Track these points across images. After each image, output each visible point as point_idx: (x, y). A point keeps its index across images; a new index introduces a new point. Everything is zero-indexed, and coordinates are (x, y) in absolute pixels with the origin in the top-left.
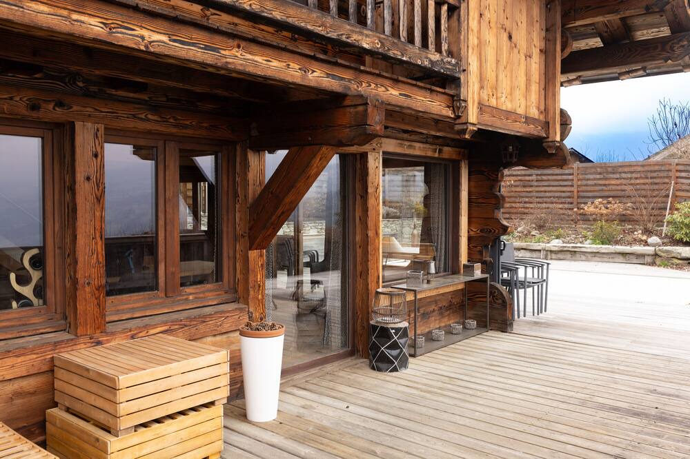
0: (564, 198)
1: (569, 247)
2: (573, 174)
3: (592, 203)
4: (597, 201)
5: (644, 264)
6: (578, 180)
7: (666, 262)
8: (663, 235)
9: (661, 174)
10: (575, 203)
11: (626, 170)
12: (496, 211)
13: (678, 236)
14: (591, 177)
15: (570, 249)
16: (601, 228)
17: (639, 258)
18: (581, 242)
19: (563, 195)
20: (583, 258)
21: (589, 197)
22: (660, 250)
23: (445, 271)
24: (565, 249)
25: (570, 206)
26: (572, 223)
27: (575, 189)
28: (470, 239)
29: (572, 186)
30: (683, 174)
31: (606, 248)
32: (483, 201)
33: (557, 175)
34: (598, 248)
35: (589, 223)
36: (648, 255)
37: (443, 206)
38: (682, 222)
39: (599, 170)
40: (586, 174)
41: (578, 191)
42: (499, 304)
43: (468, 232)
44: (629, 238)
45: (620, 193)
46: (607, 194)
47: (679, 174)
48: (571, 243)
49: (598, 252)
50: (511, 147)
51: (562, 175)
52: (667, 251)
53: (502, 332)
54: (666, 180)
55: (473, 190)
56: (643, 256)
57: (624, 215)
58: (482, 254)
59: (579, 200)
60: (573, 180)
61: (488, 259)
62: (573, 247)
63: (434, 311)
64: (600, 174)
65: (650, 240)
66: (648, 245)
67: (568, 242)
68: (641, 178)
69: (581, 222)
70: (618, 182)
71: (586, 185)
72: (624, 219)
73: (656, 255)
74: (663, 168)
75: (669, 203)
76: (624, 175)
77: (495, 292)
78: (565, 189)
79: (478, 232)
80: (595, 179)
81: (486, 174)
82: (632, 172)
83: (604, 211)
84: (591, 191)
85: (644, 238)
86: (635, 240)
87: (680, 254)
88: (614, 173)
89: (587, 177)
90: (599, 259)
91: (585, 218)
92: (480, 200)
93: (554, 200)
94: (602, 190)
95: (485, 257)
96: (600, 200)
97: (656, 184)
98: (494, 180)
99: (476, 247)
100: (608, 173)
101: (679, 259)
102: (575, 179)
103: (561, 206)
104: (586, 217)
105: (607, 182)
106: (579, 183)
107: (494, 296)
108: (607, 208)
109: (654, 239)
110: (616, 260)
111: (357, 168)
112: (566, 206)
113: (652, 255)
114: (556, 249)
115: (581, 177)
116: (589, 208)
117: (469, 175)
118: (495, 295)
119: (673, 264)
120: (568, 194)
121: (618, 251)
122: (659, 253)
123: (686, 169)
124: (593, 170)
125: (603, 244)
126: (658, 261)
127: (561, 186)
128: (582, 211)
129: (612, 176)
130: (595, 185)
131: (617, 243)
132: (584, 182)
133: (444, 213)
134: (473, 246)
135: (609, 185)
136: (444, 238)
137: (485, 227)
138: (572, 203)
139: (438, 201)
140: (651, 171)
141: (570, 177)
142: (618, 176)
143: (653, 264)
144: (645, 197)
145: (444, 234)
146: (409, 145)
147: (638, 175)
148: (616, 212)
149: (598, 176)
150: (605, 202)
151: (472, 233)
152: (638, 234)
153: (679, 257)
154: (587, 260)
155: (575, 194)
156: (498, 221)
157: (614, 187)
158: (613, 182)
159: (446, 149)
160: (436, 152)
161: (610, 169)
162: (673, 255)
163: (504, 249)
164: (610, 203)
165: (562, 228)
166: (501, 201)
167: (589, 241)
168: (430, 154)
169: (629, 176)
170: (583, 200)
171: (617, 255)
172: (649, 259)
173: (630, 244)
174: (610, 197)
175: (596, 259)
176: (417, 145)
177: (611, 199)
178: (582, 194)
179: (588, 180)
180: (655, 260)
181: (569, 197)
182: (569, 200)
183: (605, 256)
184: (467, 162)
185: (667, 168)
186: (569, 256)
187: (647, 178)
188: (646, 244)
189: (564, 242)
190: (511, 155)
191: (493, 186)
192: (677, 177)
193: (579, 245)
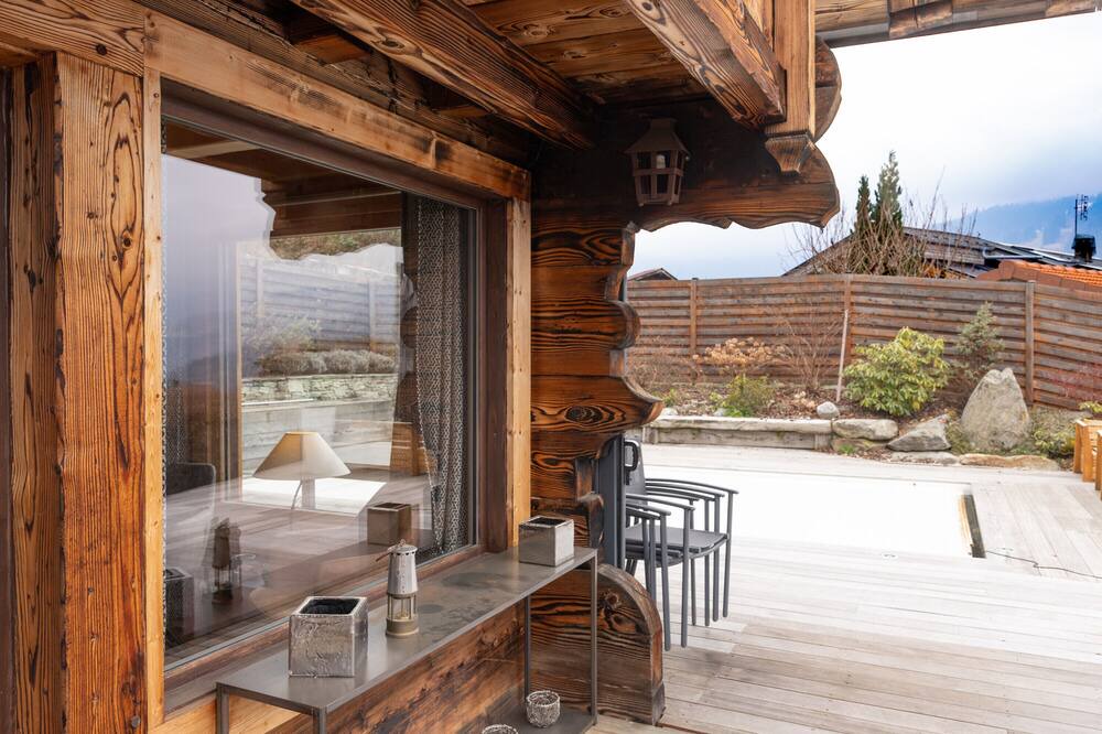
0: (675, 336)
1: (689, 422)
2: (688, 298)
3: (723, 345)
4: (731, 343)
5: (812, 449)
6: (697, 307)
7: (851, 446)
8: (838, 399)
9: (827, 298)
10: (693, 347)
11: (773, 290)
12: (614, 355)
13: (867, 402)
14: (719, 302)
15: (692, 425)
16: (741, 387)
17: (805, 440)
18: (708, 413)
19: (674, 332)
20: (713, 439)
21: (714, 336)
22: (839, 425)
23: (464, 540)
24: (684, 425)
25: (686, 351)
26: (689, 378)
27: (692, 322)
28: (537, 438)
29: (688, 317)
30: (862, 299)
31: (751, 423)
32: (577, 326)
33: (662, 298)
34: (739, 423)
35: (719, 379)
36: (821, 434)
37: (458, 340)
38: (874, 378)
39: (730, 291)
40: (709, 298)
41: (697, 326)
42: (627, 636)
43: (533, 419)
44: (785, 404)
45: (763, 330)
46: (743, 330)
47: (854, 299)
48: (692, 414)
49: (738, 430)
50: (661, 159)
51: (671, 298)
52: (851, 428)
53: (637, 720)
54: (836, 309)
55: (545, 291)
56: (811, 435)
57: (771, 366)
58: (573, 484)
59: (700, 341)
60: (689, 307)
61: (590, 497)
62: (696, 422)
63: (424, 694)
64: (732, 297)
65: (821, 408)
66: (818, 417)
67: (687, 413)
68: (797, 304)
69: (705, 377)
70: (762, 310)
71: (711, 316)
72: (773, 372)
73: (833, 434)
74: (830, 289)
75: (843, 345)
76: (770, 300)
77: (612, 600)
78: (676, 322)
79: (563, 417)
80: (723, 306)
81: (583, 242)
82: (782, 295)
83: (743, 360)
84: (718, 326)
85: (811, 404)
86: (795, 408)
87: (873, 432)
88: (753, 296)
89: (712, 302)
90: (739, 442)
91: (712, 371)
92: (567, 324)
93: (661, 341)
94: (736, 324)
95: (583, 493)
96: (735, 340)
97: (821, 314)
98: (609, 263)
99: (556, 462)
100: (744, 295)
101: (871, 440)
102: (693, 307)
103: (672, 350)
104: (711, 369)
105: (743, 311)
106: (699, 312)
107: (609, 612)
108: (748, 355)
109: (827, 407)
110: (768, 443)
111: (18, 141)
112: (678, 350)
113: (827, 434)
114: (668, 425)
115: (702, 302)
116: (717, 355)
117: (534, 247)
118: (614, 607)
119: (861, 449)
120: (682, 331)
121: (771, 427)
122: (838, 430)
123: (866, 290)
124: (721, 291)
125: (744, 415)
126: (837, 444)
127: (669, 317)
128: (706, 358)
129: (751, 300)
130: (725, 315)
131: (767, 413)
132: (707, 311)
133: (458, 359)
134: (546, 461)
135: (746, 315)
136: (459, 440)
137: (582, 404)
138: (688, 346)
139: (443, 323)
140: (813, 294)
141: (685, 302)
142: (760, 300)
143: (828, 449)
144: (807, 335)
145: (459, 428)
146: (312, 94)
147: (793, 300)
148: (762, 359)
149: (729, 301)
150: (742, 343)
151: (542, 421)
152: (800, 397)
153: (872, 437)
154: (720, 444)
155: (693, 330)
156: (620, 384)
157: (755, 320)
158: (753, 311)
159: (459, 149)
160: (426, 151)
161: (747, 290)
162: (862, 434)
163: (634, 468)
164: (752, 345)
165: (677, 388)
166: (630, 325)
167: (720, 411)
168: (403, 151)
169: (778, 300)
170: (705, 341)
171: (769, 435)
172: (821, 441)
173: (788, 415)
174: (750, 335)
175: (734, 441)
176: (353, 105)
177: (751, 339)
178: (704, 331)
179: (713, 307)
180: (830, 442)
181: (683, 336)
182: (683, 340)
183: (749, 437)
184: (526, 206)
185: (837, 288)
186: (689, 436)
187: (807, 304)
188: (814, 414)
189: (679, 413)
190: (663, 182)
191: (605, 279)
192: (852, 304)
193: (705, 417)
